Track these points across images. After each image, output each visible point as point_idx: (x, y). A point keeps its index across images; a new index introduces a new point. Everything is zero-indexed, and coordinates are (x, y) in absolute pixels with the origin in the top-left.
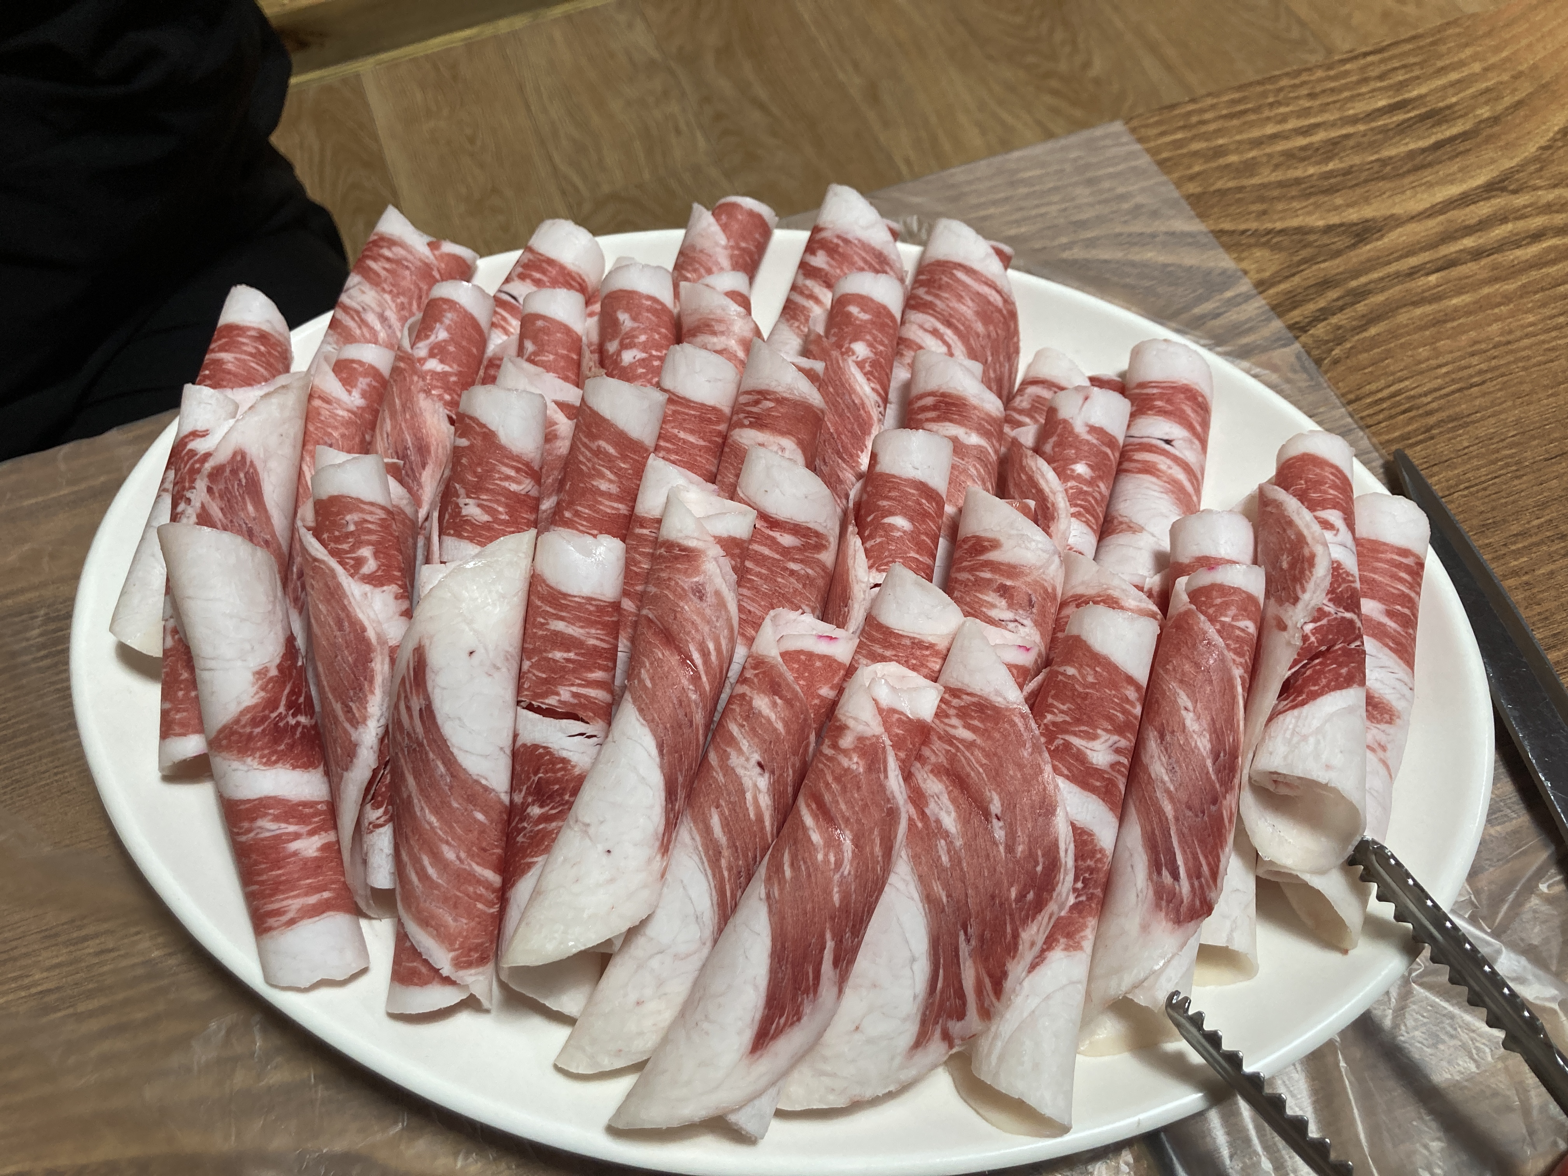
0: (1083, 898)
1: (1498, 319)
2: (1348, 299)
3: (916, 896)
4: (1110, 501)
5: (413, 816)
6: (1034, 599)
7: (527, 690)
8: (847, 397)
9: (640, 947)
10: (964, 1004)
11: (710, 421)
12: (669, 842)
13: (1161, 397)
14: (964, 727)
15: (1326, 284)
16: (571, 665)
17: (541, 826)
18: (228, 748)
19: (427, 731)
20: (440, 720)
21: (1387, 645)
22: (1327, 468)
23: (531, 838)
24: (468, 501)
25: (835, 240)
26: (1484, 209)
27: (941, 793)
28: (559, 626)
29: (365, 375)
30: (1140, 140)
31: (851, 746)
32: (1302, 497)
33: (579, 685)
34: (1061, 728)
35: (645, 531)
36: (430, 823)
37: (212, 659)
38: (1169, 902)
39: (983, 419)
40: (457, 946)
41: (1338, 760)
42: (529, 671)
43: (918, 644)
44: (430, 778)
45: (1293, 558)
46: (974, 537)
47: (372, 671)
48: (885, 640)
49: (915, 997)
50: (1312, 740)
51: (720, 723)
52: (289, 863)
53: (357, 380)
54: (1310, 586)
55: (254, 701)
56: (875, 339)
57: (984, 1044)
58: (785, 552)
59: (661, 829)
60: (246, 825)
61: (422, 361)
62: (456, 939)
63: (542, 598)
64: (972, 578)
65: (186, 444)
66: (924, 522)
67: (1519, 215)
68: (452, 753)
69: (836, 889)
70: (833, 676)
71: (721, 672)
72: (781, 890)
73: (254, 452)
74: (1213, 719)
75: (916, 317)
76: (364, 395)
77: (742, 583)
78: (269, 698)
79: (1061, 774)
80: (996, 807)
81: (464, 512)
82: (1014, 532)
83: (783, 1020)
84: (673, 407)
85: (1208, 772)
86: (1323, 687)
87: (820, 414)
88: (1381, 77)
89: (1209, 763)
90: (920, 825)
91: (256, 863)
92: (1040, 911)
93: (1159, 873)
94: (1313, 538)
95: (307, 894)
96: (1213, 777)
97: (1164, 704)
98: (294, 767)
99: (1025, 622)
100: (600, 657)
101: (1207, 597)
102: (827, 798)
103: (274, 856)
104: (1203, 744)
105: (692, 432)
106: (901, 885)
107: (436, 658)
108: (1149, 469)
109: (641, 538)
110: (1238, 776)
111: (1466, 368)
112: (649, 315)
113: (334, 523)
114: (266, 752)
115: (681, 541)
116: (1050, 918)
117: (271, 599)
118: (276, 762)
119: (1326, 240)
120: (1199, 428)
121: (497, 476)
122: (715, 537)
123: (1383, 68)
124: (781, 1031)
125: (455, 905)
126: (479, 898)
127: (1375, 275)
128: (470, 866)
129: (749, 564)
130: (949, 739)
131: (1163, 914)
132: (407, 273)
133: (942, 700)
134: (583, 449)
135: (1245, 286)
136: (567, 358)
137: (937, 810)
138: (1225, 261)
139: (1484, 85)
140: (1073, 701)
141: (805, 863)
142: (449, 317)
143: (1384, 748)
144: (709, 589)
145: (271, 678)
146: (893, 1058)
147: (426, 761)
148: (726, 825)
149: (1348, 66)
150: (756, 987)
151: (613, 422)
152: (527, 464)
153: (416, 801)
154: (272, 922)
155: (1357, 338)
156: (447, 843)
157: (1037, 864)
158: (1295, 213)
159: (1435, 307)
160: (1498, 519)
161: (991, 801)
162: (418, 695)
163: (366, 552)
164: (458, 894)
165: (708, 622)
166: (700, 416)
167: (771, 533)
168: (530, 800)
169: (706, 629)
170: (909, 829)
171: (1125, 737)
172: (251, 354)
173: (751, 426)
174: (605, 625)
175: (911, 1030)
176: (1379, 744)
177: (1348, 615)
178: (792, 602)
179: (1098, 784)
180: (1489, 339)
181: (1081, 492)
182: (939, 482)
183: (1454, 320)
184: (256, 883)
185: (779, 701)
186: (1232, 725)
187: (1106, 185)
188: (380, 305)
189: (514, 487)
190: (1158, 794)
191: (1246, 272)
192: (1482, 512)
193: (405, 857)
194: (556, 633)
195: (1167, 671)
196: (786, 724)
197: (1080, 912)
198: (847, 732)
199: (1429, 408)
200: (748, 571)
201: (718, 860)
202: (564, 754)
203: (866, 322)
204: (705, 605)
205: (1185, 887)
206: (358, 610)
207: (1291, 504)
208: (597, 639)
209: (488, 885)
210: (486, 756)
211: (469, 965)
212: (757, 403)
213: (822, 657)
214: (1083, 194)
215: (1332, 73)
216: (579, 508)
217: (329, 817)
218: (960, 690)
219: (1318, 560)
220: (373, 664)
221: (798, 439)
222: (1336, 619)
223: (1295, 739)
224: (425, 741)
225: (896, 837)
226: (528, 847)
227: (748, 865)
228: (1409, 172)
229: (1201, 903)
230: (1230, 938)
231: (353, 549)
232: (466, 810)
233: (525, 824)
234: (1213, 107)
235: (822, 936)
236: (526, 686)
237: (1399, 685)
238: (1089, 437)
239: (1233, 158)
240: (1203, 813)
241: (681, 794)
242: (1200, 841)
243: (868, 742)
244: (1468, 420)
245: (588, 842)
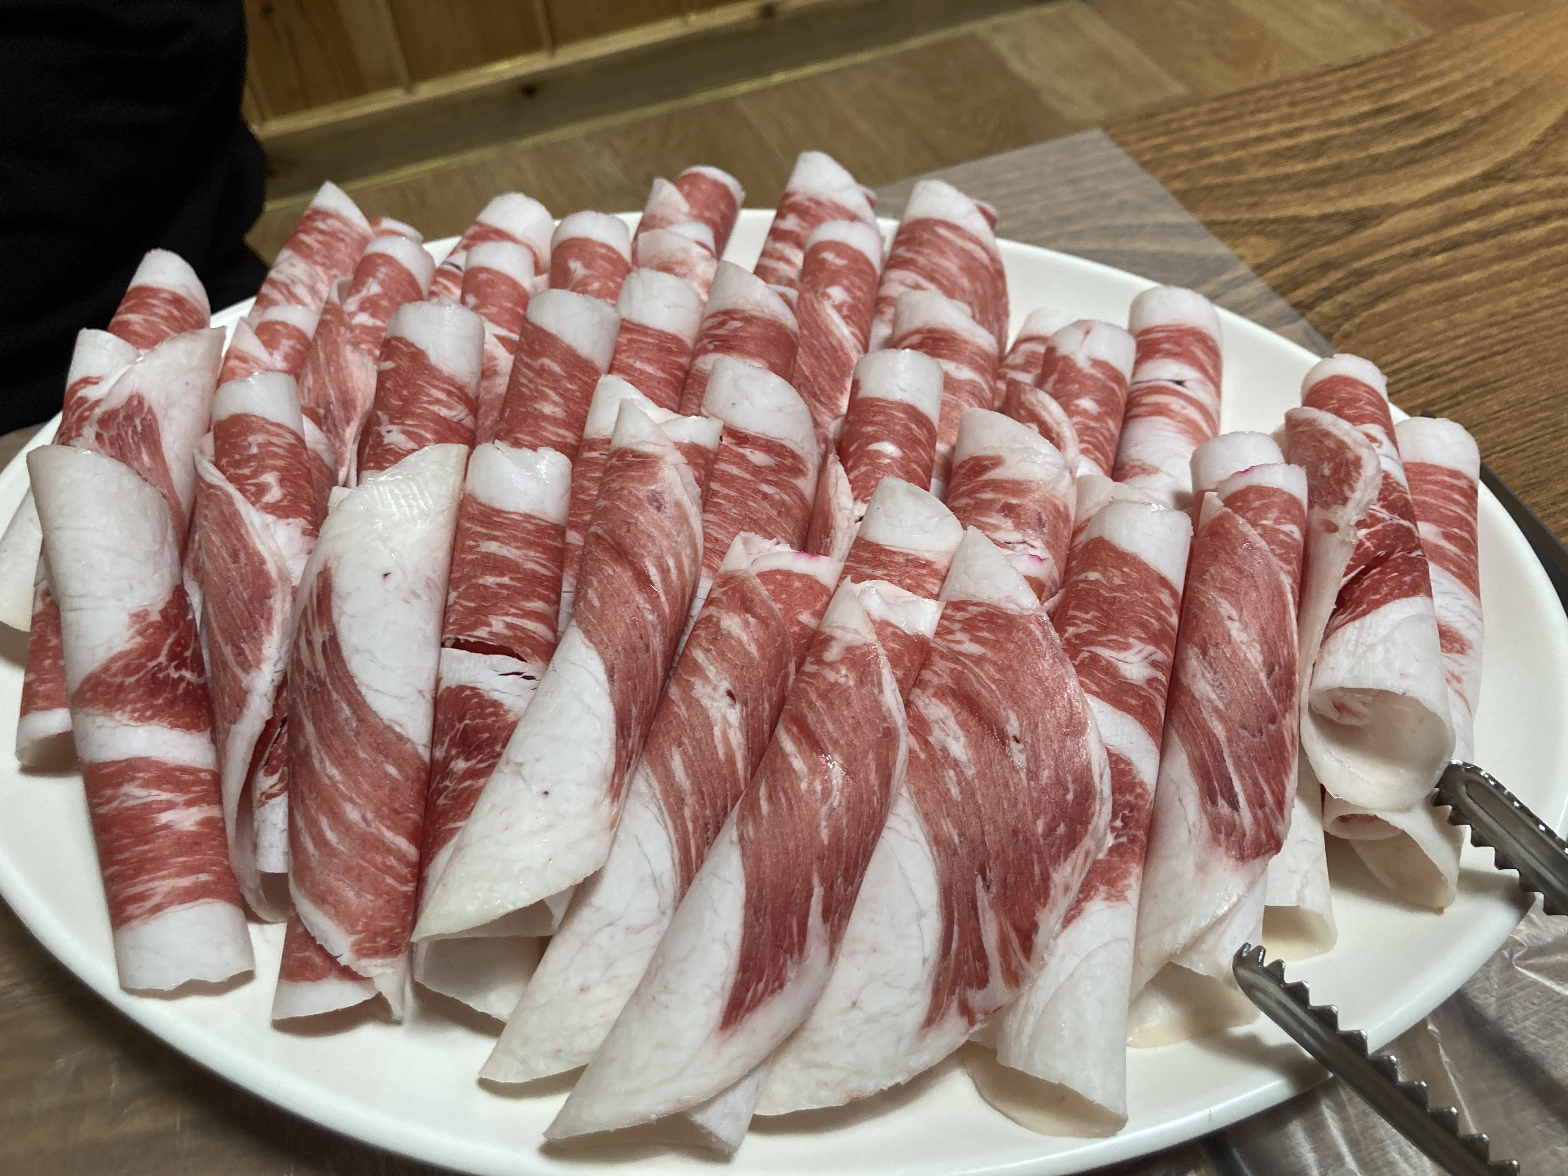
0: (1124, 839)
1: (1513, 293)
2: (1353, 279)
3: (922, 838)
4: (1120, 442)
5: (311, 771)
6: (1044, 517)
7: (453, 624)
8: (823, 339)
9: (586, 917)
10: (986, 967)
11: (670, 351)
12: (620, 785)
13: (1168, 340)
14: (971, 640)
15: (1326, 266)
16: (505, 592)
17: (467, 783)
18: (92, 702)
19: (330, 665)
20: (346, 653)
21: (1448, 569)
22: (1360, 387)
23: (454, 798)
24: (390, 427)
25: (807, 203)
26: (1484, 196)
27: (946, 717)
28: (492, 547)
29: (289, 337)
30: (1121, 144)
31: (838, 658)
32: (1338, 412)
33: (514, 615)
34: (1085, 640)
35: (595, 454)
36: (330, 777)
37: (82, 596)
38: (1228, 835)
39: (975, 353)
40: (359, 928)
41: (1414, 669)
42: (455, 603)
43: (915, 562)
44: (332, 723)
45: (1336, 464)
46: (972, 458)
47: (271, 608)
48: (875, 558)
49: (925, 960)
50: (1380, 649)
51: (684, 654)
52: (158, 837)
53: (280, 342)
54: (1360, 485)
55: (128, 646)
56: (852, 284)
57: (1012, 1023)
58: (757, 471)
59: (611, 766)
60: (108, 792)
61: (352, 315)
62: (358, 919)
63: (472, 519)
64: (971, 502)
65: (76, 392)
66: (914, 450)
67: (1520, 200)
68: (360, 693)
69: (823, 824)
70: (815, 599)
71: (683, 595)
72: (757, 829)
73: (154, 397)
74: (1262, 629)
75: (897, 275)
76: (286, 358)
77: (707, 508)
78: (148, 645)
79: (1089, 691)
80: (1013, 727)
81: (386, 441)
82: (1017, 446)
83: (761, 986)
84: (628, 336)
85: (1262, 688)
86: (1386, 595)
87: (794, 339)
88: (1362, 86)
89: (1262, 676)
90: (923, 756)
91: (119, 837)
92: (1074, 848)
93: (1214, 802)
94: (1357, 443)
95: (179, 875)
96: (1269, 693)
97: (1204, 616)
98: (173, 726)
99: (1035, 543)
100: (541, 584)
101: (1243, 501)
102: (811, 718)
103: (141, 828)
104: (1254, 656)
105: (649, 361)
106: (903, 828)
107: (342, 582)
108: (1160, 411)
109: (591, 462)
110: (1297, 694)
111: (1484, 338)
112: (604, 263)
113: (234, 446)
114: (139, 705)
115: (635, 447)
116: (1086, 857)
117: (159, 539)
118: (151, 718)
119: (1322, 227)
120: (1211, 371)
121: (425, 399)
122: (675, 443)
123: (1363, 79)
124: (760, 1001)
125: (358, 877)
126: (389, 870)
127: (1379, 257)
128: (378, 829)
129: (715, 486)
130: (955, 657)
131: (1222, 850)
132: (341, 246)
133: (943, 617)
134: (525, 370)
135: (1243, 269)
136: (512, 312)
137: (942, 736)
138: (1221, 249)
139: (1468, 90)
140: (1100, 609)
141: (785, 793)
142: (383, 272)
143: (1458, 680)
144: (667, 498)
145: (151, 625)
146: (900, 1039)
147: (329, 704)
148: (689, 766)
149: (1327, 79)
150: (726, 945)
151: (559, 336)
152: (461, 389)
153: (314, 752)
154: (132, 909)
155: (1365, 314)
156: (351, 800)
157: (1067, 790)
158: (1288, 204)
159: (1445, 283)
160: (1542, 478)
161: (1008, 720)
162: (321, 625)
163: (270, 478)
164: (363, 863)
165: (668, 536)
166: (658, 345)
167: (741, 450)
168: (454, 752)
169: (665, 543)
170: (911, 763)
171: (1162, 649)
172: (162, 317)
173: (717, 349)
174: (546, 549)
175: (921, 1002)
176: (1453, 675)
177: (1406, 523)
178: (766, 531)
179: (1134, 702)
180: (1506, 311)
181: (1088, 428)
182: (930, 408)
183: (1466, 295)
184: (117, 862)
185: (752, 620)
186: (1285, 636)
187: (1089, 184)
188: (311, 277)
189: (444, 412)
190: (1205, 714)
191: (1242, 258)
192: (1523, 473)
193: (300, 822)
194: (488, 556)
195: (1203, 582)
196: (761, 647)
197: (1121, 856)
198: (833, 643)
199: (1451, 376)
200: (715, 493)
201: (681, 809)
202: (496, 696)
203: (843, 267)
204: (663, 516)
205: (1246, 816)
206: (257, 540)
207: (1326, 419)
208: (537, 562)
209: (401, 857)
210: (401, 699)
211: (374, 953)
212: (722, 324)
213: (802, 577)
214: (1065, 193)
215: (1311, 84)
216: (519, 435)
217: (213, 789)
218: (964, 602)
219: (1364, 462)
220: (272, 601)
221: (770, 362)
222: (1391, 525)
223: (1361, 650)
224: (328, 680)
225: (894, 764)
226: (450, 811)
227: (717, 816)
228: (1401, 166)
229: (1267, 836)
230: (1301, 897)
231: (255, 474)
232: (375, 761)
233: (448, 783)
234: (1193, 115)
235: (808, 882)
236: (451, 621)
237: (1466, 613)
238: (1093, 371)
239: (1218, 158)
240: (1261, 732)
241: (636, 731)
242: (1259, 764)
243: (858, 652)
244: (1496, 385)
245: (521, 784)
